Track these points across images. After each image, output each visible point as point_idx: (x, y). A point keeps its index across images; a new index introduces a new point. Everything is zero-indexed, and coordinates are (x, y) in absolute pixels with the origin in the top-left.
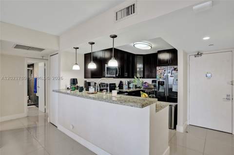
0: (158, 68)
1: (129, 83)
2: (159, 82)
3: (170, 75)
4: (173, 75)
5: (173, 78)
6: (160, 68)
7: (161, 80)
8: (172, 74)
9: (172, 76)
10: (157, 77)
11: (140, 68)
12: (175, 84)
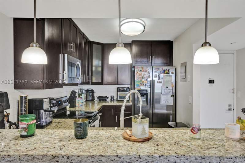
0: (137, 69)
2: (139, 90)
4: (161, 80)
6: (140, 69)
7: (143, 88)
12: (164, 93)
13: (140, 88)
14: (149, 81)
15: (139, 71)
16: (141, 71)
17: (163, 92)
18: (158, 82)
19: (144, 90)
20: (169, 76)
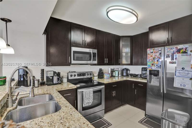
0: (149, 51)
1: (113, 71)
2: (150, 71)
3: (169, 60)
4: (174, 61)
5: (175, 65)
6: (152, 51)
7: (154, 68)
8: (173, 59)
9: (172, 63)
10: (148, 64)
11: (126, 53)
12: (179, 75)
13: (152, 69)
14: (160, 62)
15: (151, 53)
16: (152, 52)
17: (177, 74)
18: (170, 63)
19: (155, 70)
20: (187, 55)
